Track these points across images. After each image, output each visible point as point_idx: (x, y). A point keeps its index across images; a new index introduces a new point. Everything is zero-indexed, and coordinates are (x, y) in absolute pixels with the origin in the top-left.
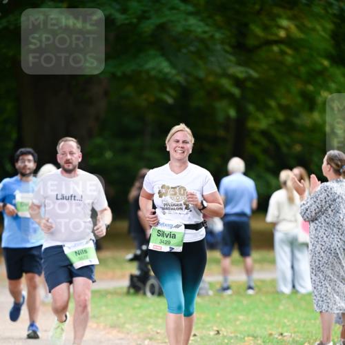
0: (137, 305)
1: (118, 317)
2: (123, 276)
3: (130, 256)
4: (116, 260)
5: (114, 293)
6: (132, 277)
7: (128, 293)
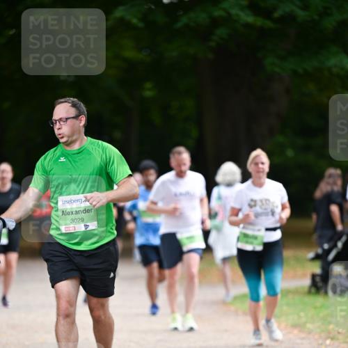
0: (318, 304)
1: (300, 317)
2: (304, 275)
3: (311, 255)
4: (297, 259)
5: (296, 292)
6: (314, 276)
7: (309, 292)
